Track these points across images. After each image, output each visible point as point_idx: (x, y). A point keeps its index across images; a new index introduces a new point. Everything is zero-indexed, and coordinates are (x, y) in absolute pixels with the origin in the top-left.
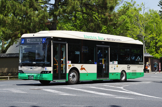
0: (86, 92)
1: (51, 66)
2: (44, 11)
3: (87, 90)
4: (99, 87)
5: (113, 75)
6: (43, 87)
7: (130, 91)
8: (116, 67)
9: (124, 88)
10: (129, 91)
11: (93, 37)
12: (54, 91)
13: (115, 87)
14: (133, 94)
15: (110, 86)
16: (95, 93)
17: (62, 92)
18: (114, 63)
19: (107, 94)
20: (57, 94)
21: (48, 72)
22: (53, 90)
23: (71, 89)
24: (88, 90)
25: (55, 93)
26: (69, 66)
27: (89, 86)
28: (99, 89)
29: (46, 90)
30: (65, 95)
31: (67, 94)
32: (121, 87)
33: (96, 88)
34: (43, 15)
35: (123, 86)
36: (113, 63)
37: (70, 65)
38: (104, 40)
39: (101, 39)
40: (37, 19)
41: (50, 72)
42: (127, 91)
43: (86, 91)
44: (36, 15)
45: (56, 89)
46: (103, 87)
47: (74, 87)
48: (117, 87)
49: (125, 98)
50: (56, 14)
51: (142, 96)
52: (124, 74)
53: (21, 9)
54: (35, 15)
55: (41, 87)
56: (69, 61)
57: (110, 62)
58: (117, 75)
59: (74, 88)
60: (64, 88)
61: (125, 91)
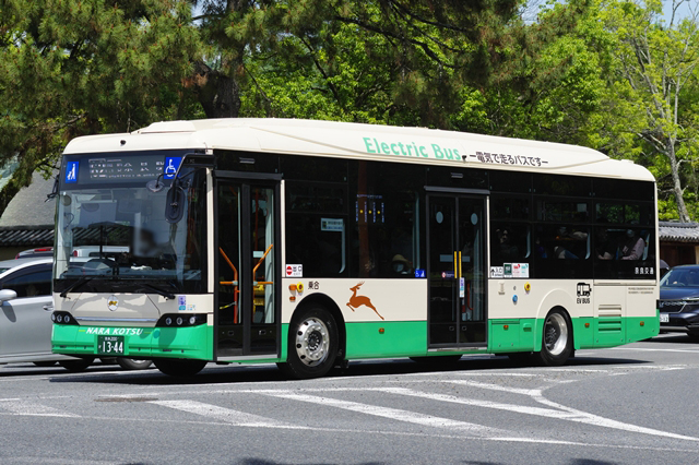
0: (359, 413)
1: (204, 291)
2: (176, 22)
3: (366, 403)
4: (427, 388)
5: (506, 328)
6: (163, 390)
7: (569, 409)
8: (520, 292)
9: (546, 394)
10: (563, 407)
11: (409, 147)
12: (209, 406)
13: (504, 389)
14: (579, 420)
15: (482, 385)
16: (401, 418)
17: (243, 414)
18: (510, 272)
19: (455, 423)
20: (220, 422)
21: (193, 320)
22: (205, 406)
23: (289, 400)
24: (371, 404)
25: (212, 419)
26: (292, 288)
27: (383, 385)
28: (424, 399)
29: (170, 404)
30: (257, 425)
31: (267, 421)
32: (531, 388)
33: (412, 393)
34: (173, 39)
35: (543, 384)
36: (506, 273)
37: (295, 284)
38: (465, 162)
39: (445, 158)
40: (143, 62)
41: (202, 318)
42: (554, 408)
43: (358, 407)
44: (139, 42)
45: (220, 399)
46: (444, 389)
47: (307, 390)
48: (513, 390)
49: (532, 441)
50: (233, 35)
51: (617, 430)
52: (563, 324)
53: (67, 12)
54: (135, 39)
55: (151, 391)
56: (292, 266)
57: (494, 268)
58: (528, 329)
59: (307, 393)
60: (259, 395)
61: (545, 407)
